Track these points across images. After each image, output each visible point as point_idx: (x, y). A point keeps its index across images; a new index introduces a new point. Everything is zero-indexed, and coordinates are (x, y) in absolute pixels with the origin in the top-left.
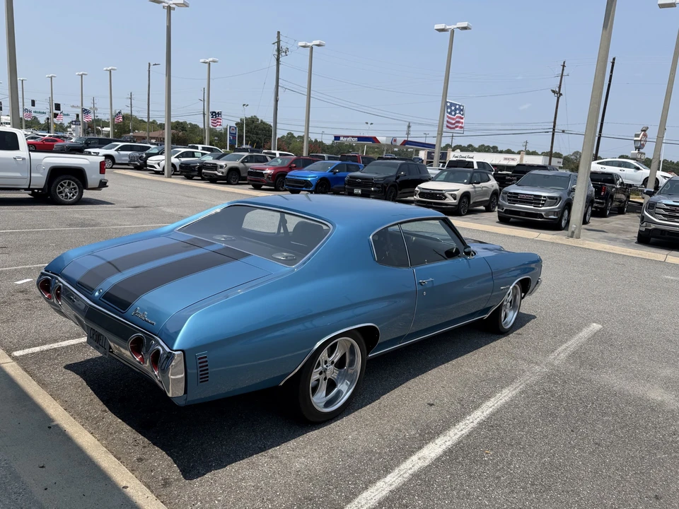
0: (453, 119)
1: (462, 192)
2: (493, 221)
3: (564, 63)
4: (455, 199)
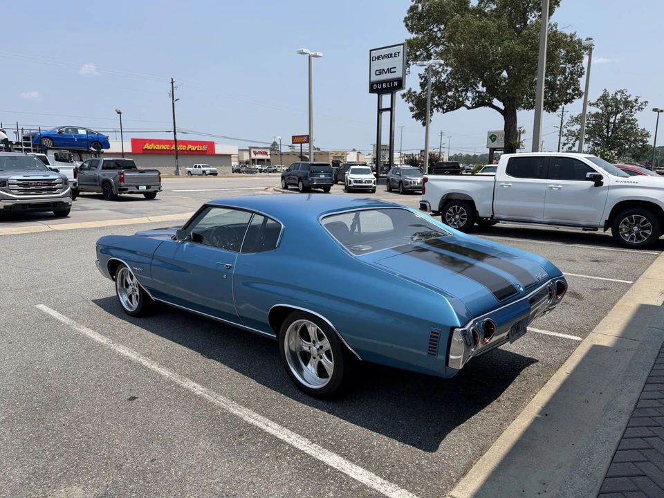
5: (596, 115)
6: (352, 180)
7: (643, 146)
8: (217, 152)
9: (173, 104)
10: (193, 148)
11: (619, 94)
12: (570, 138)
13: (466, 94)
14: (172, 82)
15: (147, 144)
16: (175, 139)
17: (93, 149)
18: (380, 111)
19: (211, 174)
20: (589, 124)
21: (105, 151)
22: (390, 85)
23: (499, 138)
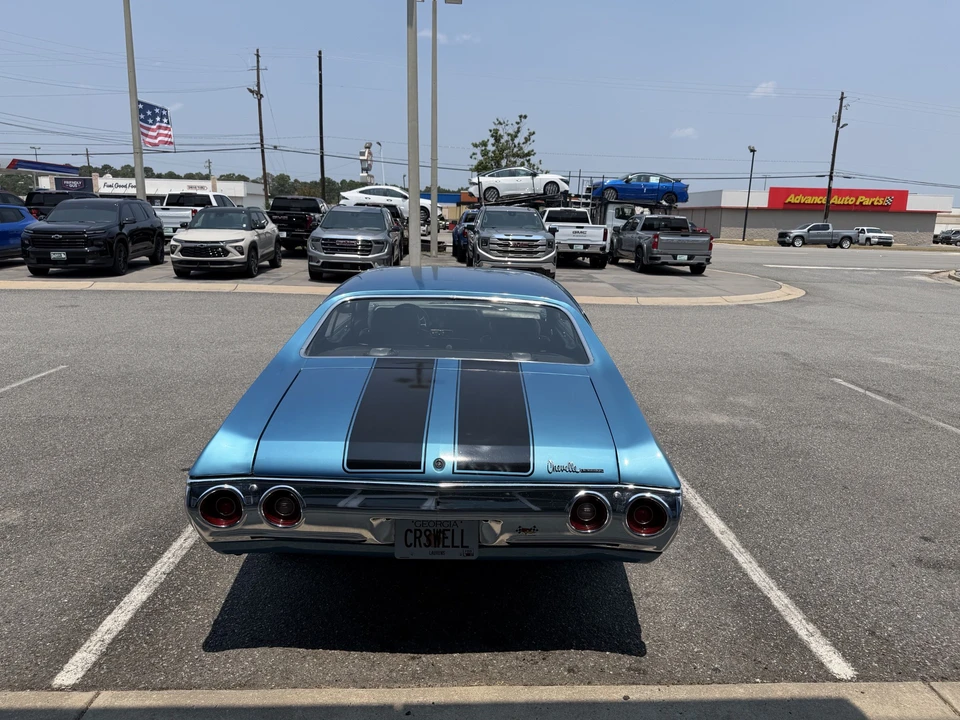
0: (153, 130)
1: (248, 243)
2: (304, 280)
3: (258, 51)
4: (242, 254)
8: (910, 207)
9: (837, 132)
10: (867, 202)
14: (842, 99)
15: (792, 196)
16: (830, 188)
17: (664, 203)
19: (879, 243)
21: (680, 205)
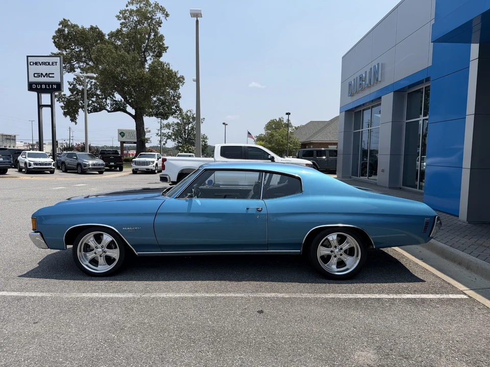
5: (178, 124)
6: (32, 163)
7: (205, 144)
11: (189, 112)
12: (164, 137)
13: (106, 101)
18: (40, 106)
20: (174, 129)
22: (49, 86)
23: (127, 134)
